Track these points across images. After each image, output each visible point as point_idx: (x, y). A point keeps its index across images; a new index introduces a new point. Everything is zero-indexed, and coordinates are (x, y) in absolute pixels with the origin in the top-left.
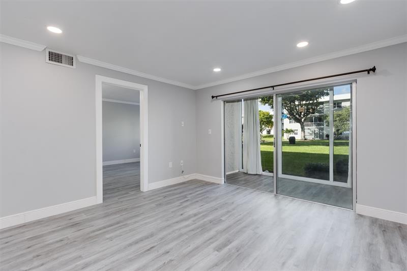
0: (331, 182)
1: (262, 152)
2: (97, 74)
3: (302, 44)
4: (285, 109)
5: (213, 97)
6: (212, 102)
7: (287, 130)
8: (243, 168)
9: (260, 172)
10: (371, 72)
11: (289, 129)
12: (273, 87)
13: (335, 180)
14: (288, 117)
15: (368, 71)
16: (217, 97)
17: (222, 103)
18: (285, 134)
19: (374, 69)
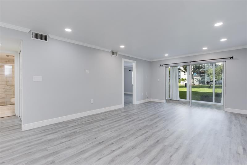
0: (213, 103)
1: (179, 91)
2: (123, 58)
3: (205, 48)
4: (181, 67)
5: (161, 65)
6: (160, 67)
7: (183, 79)
8: (169, 97)
9: (179, 99)
10: (231, 59)
11: (184, 78)
12: (190, 62)
13: (215, 102)
14: (183, 71)
15: (230, 58)
16: (162, 65)
17: (165, 68)
18: (181, 81)
19: (232, 58)
